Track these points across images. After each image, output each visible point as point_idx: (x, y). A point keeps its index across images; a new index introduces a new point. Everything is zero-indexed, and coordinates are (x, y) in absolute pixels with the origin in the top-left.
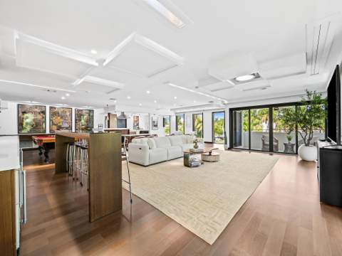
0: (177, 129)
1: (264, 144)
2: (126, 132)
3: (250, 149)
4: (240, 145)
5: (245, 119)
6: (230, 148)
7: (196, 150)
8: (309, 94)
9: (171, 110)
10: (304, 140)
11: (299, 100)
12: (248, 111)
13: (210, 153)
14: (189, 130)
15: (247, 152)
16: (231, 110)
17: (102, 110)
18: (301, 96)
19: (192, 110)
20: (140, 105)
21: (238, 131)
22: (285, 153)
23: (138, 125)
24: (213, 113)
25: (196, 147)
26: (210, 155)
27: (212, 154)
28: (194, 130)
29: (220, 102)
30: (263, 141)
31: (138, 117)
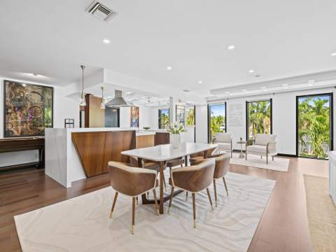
31: (137, 108)
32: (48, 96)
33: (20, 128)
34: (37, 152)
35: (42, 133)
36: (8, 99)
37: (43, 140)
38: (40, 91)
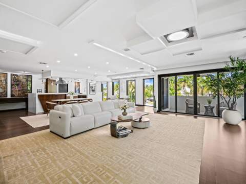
0: (113, 94)
1: (188, 107)
2: (63, 97)
3: (176, 112)
4: (167, 107)
5: (171, 85)
6: (159, 112)
7: (124, 118)
8: (232, 61)
9: (108, 76)
10: (228, 104)
11: (223, 66)
12: (174, 77)
13: (140, 119)
14: (124, 95)
15: (174, 115)
16: (160, 76)
17: (40, 76)
18: (226, 62)
19: (125, 77)
20: (76, 71)
21: (165, 95)
22: (206, 115)
23: (79, 90)
24: (144, 79)
25: (124, 114)
26: (140, 121)
27: (142, 120)
28: (127, 94)
29: (150, 69)
30: (187, 104)
31: (79, 83)
32: (29, 79)
33: (17, 93)
34: (24, 103)
35: (27, 95)
36: (12, 81)
37: (27, 98)
38: (26, 77)
